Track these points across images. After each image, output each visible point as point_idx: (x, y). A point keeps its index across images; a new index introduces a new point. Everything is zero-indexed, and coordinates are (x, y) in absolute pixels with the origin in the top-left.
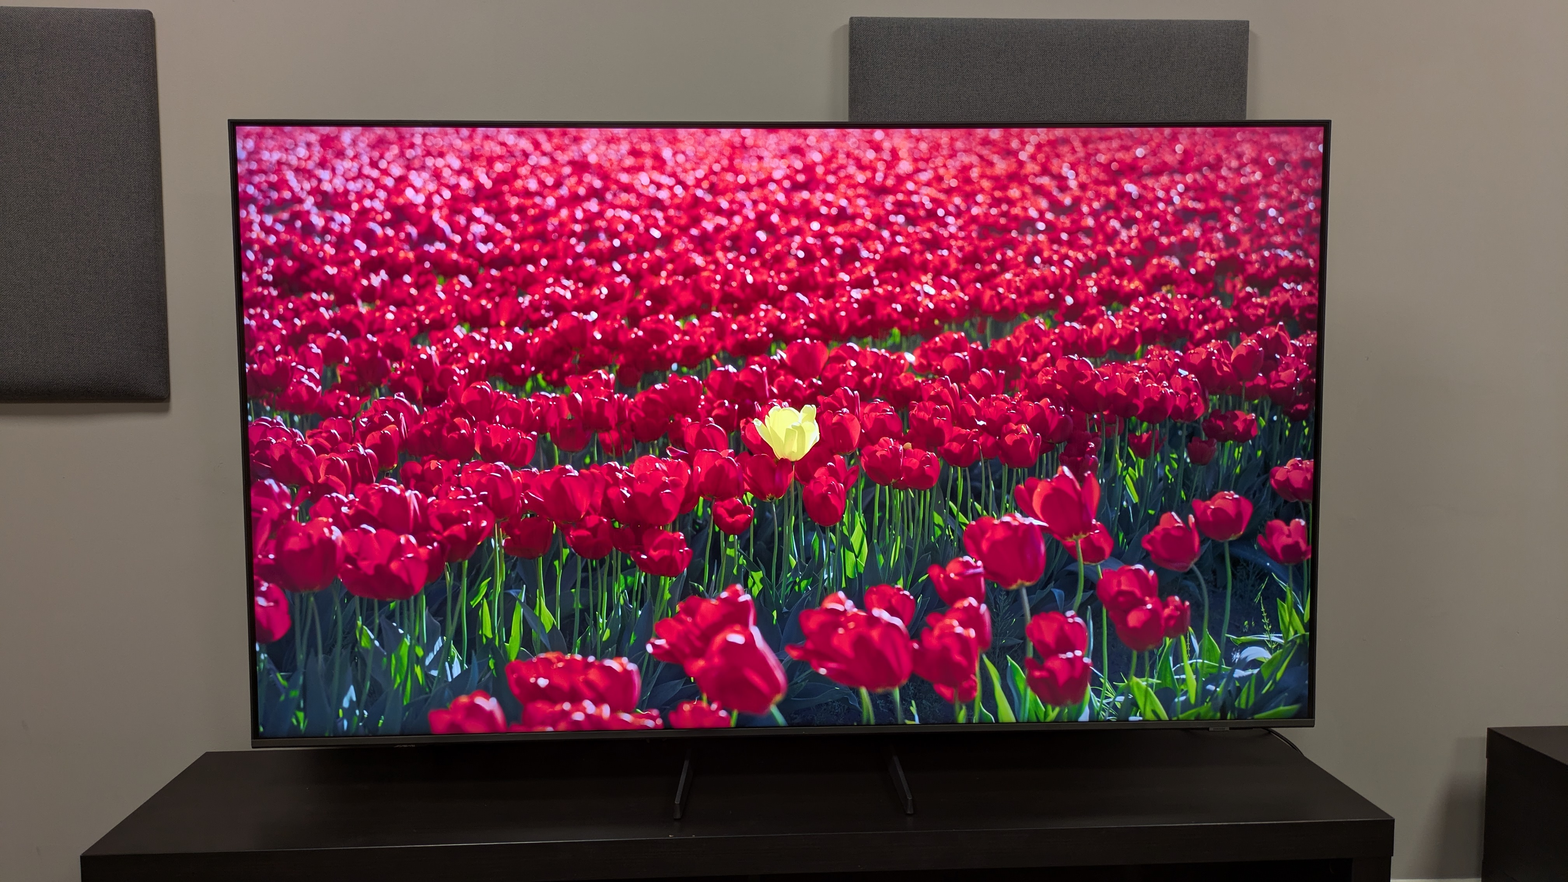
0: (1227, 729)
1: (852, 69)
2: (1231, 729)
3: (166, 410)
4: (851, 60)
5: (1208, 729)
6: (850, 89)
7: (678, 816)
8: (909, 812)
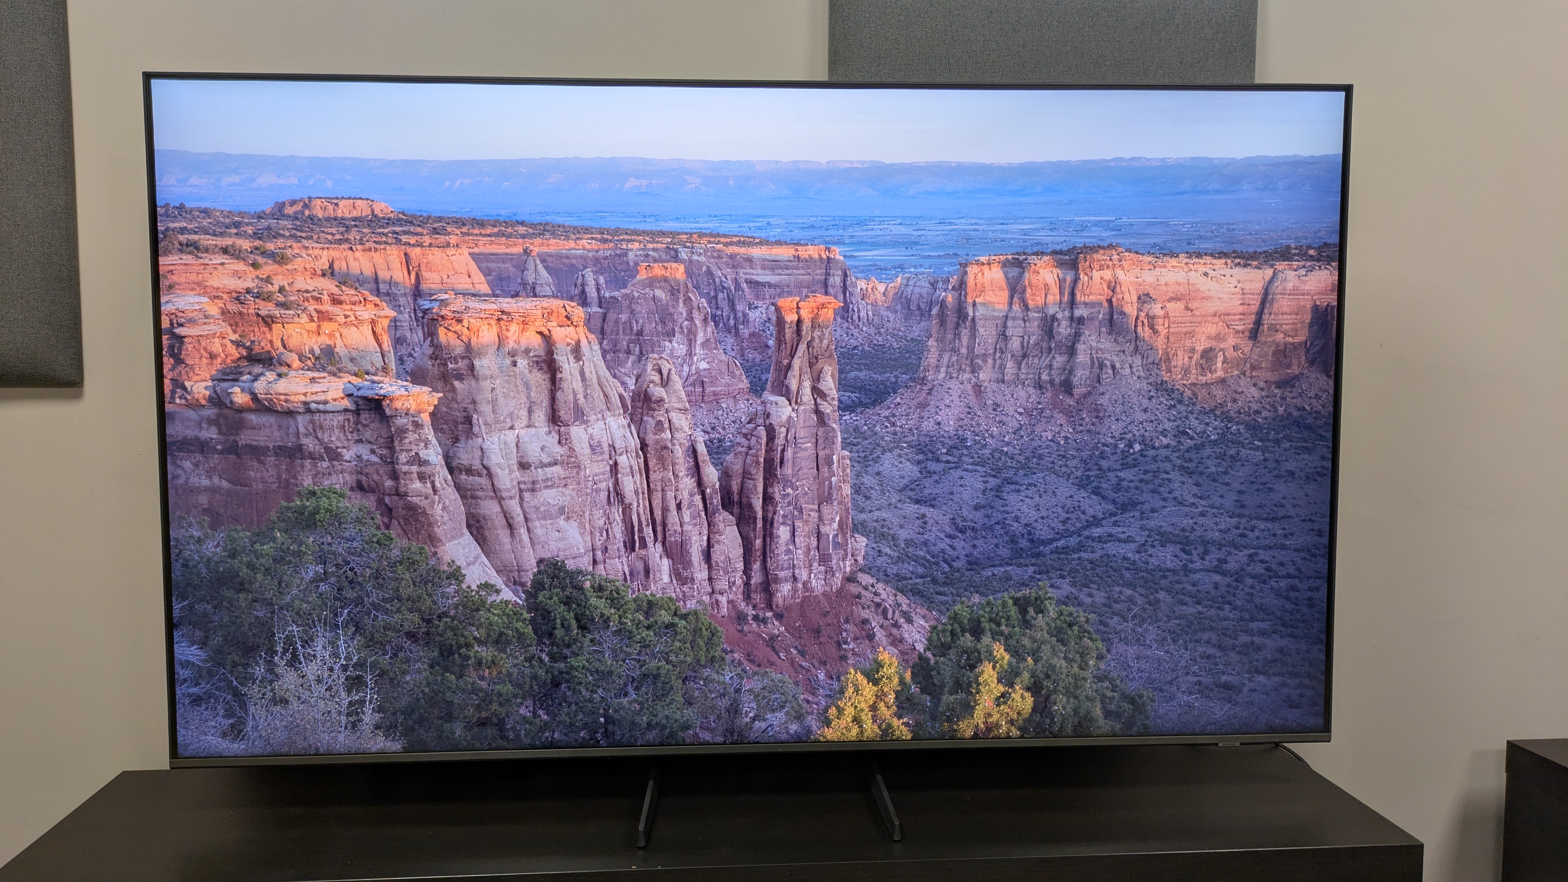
0: (1238, 744)
1: (832, 27)
2: (1241, 744)
3: (79, 396)
4: (831, 18)
5: (1217, 745)
6: (830, 50)
7: (642, 844)
8: (896, 839)
